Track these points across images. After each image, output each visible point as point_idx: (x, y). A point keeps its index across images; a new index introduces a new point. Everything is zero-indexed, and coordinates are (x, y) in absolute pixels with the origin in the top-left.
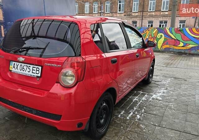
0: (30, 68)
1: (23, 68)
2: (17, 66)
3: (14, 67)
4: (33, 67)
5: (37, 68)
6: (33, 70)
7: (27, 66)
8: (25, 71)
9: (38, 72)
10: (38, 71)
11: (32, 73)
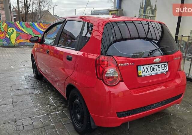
0: (159, 66)
1: (154, 69)
2: (147, 69)
3: (144, 71)
4: (162, 65)
5: (165, 64)
6: (162, 67)
7: (157, 66)
8: (156, 70)
9: (166, 68)
10: (166, 66)
11: (162, 70)
